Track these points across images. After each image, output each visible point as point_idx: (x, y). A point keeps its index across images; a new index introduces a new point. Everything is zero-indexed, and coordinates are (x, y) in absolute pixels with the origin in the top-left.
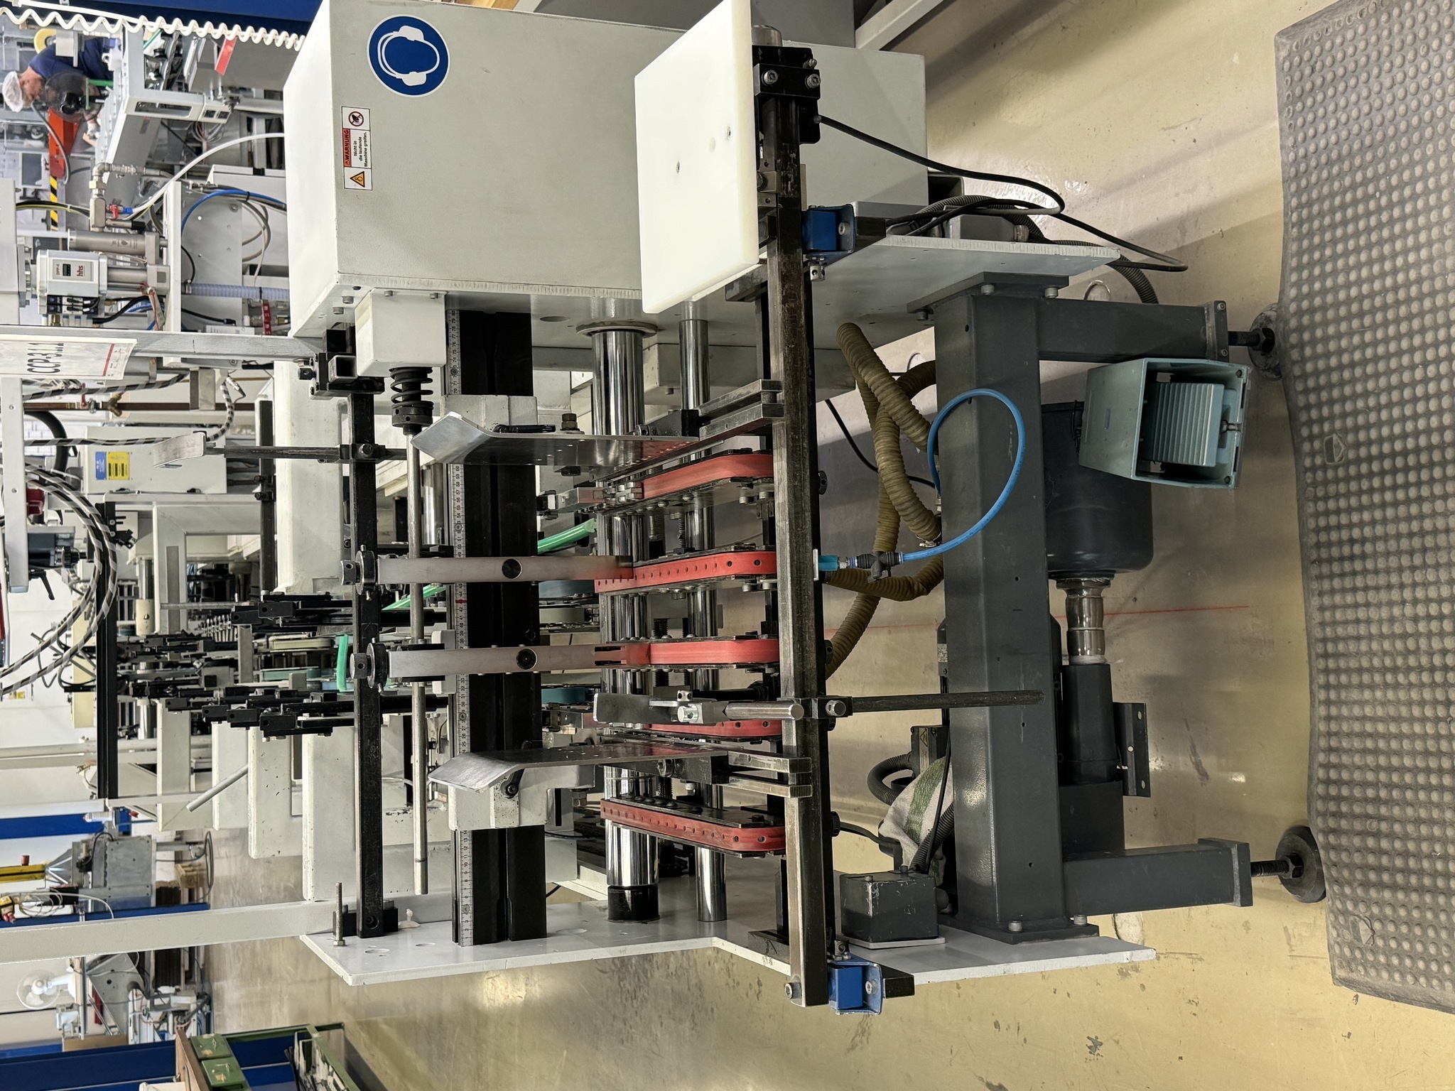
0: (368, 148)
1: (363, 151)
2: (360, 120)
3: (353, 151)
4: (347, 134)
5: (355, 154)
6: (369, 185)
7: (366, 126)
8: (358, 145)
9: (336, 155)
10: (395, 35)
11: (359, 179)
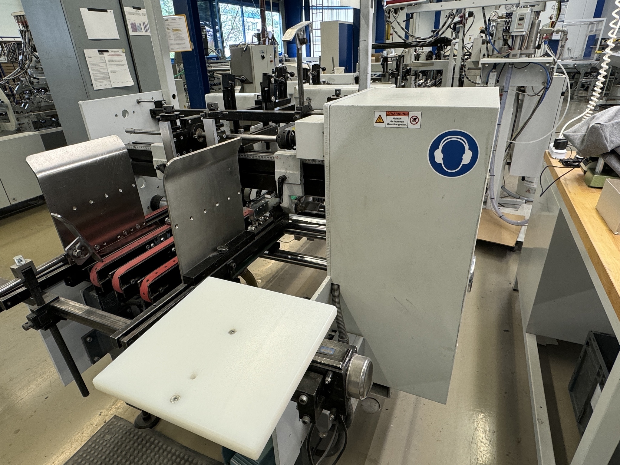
0: (398, 126)
1: (396, 123)
2: (413, 123)
3: (396, 117)
4: (406, 114)
5: (394, 118)
6: (377, 125)
7: (410, 126)
8: (399, 120)
9: (393, 107)
10: (467, 147)
11: (380, 120)
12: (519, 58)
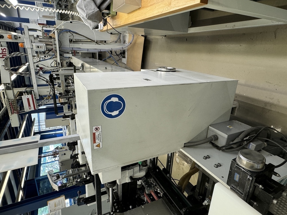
0: (101, 136)
1: (99, 138)
2: (98, 129)
4: (94, 134)
5: (97, 139)
6: (101, 147)
8: (98, 136)
9: (91, 141)
10: (109, 101)
11: (98, 146)
12: (56, 45)
